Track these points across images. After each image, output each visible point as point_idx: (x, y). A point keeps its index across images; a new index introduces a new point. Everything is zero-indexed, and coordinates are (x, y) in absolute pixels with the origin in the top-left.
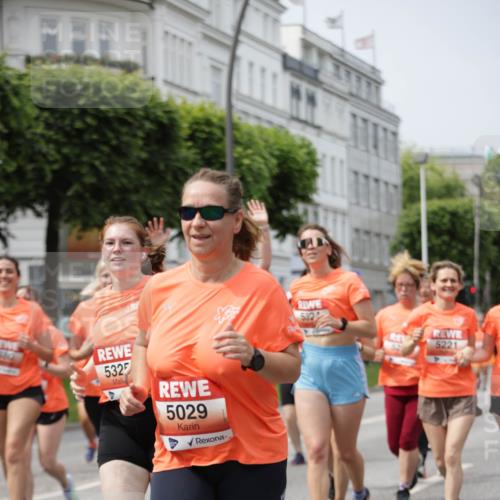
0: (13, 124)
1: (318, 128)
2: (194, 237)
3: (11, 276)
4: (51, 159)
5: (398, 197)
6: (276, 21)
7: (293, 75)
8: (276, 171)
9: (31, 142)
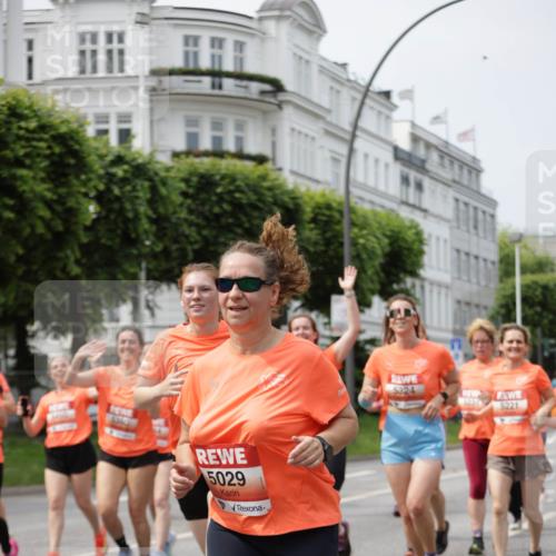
0: (161, 210)
1: (425, 211)
2: (231, 309)
3: (133, 346)
4: (192, 240)
5: (495, 271)
6: (388, 117)
7: (404, 165)
8: (388, 249)
9: (176, 226)
